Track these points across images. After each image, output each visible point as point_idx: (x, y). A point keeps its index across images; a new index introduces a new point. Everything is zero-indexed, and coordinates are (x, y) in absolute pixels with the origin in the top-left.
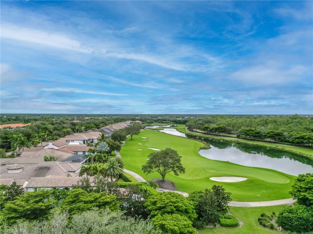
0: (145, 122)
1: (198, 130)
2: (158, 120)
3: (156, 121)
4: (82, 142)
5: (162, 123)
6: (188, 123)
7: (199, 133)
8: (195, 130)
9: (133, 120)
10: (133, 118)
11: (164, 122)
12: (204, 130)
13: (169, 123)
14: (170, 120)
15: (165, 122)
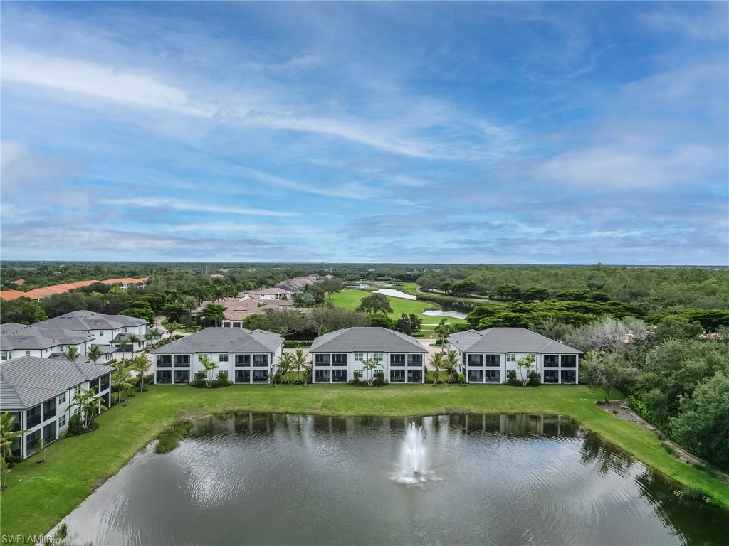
0: (342, 278)
1: (434, 290)
2: (368, 275)
3: (364, 277)
4: (274, 297)
5: (376, 280)
6: (420, 279)
7: (436, 293)
8: (431, 290)
9: (321, 273)
10: (320, 270)
11: (379, 278)
12: (442, 288)
13: (390, 280)
14: (392, 273)
15: (382, 278)
